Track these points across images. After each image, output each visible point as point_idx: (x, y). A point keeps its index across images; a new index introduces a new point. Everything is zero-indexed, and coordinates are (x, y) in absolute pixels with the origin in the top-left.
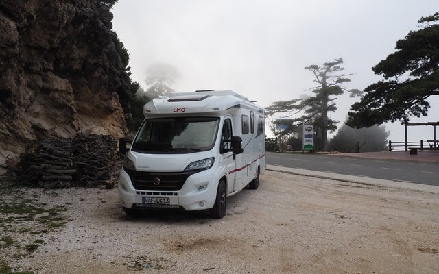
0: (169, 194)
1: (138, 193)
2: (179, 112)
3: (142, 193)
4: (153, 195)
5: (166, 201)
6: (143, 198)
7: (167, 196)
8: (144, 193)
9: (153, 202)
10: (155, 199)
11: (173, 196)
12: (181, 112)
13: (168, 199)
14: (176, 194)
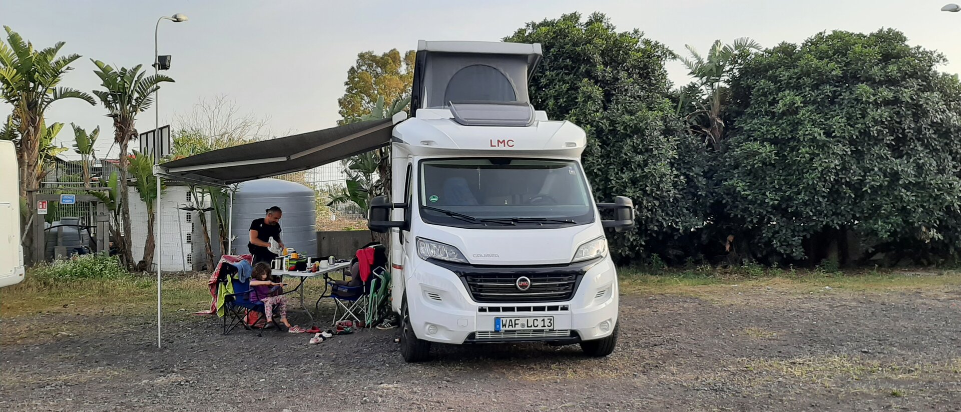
0: (550, 308)
1: (482, 310)
2: (501, 147)
3: (491, 309)
4: (516, 313)
5: (547, 323)
6: (497, 320)
7: (546, 313)
8: (497, 309)
9: (518, 327)
10: (524, 321)
11: (559, 312)
12: (507, 148)
13: (551, 319)
14: (565, 308)
